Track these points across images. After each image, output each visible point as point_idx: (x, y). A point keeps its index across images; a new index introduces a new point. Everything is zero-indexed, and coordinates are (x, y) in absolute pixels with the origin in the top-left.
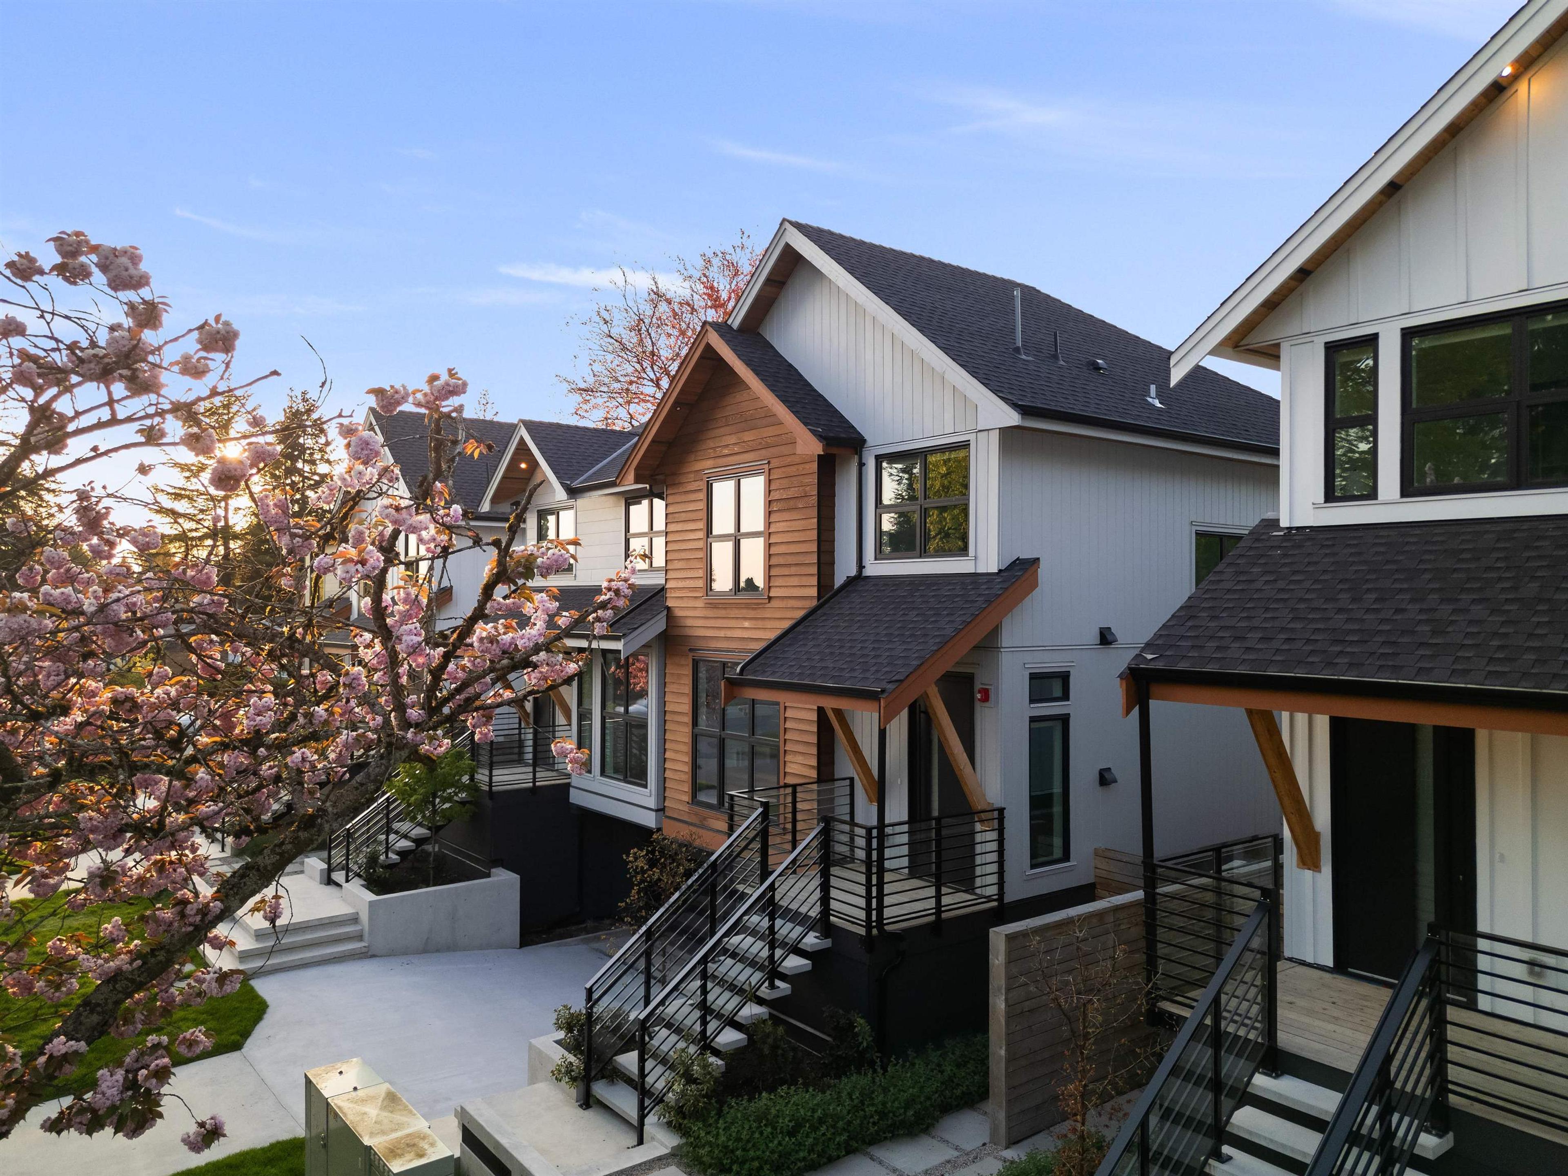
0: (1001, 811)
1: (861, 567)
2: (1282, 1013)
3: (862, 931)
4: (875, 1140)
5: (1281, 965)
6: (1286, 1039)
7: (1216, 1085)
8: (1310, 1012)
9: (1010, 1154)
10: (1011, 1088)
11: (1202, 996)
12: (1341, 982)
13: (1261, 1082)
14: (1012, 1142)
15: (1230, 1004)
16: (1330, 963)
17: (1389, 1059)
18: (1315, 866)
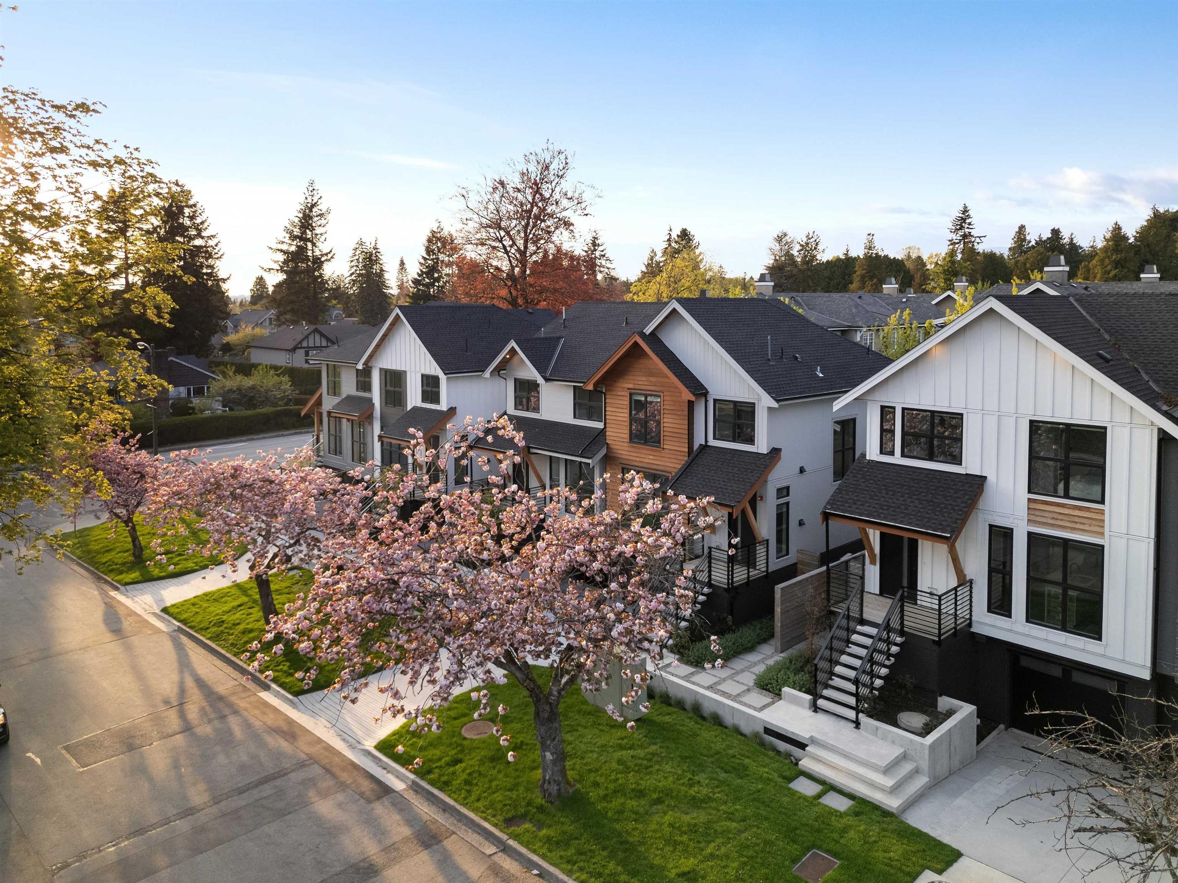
0: (767, 541)
1: (706, 441)
2: (865, 609)
3: (726, 587)
4: (740, 653)
5: (865, 594)
6: (866, 616)
7: (848, 629)
8: (872, 609)
9: (781, 655)
10: (782, 635)
11: (844, 605)
12: (881, 598)
13: (859, 628)
14: (782, 652)
15: (851, 608)
16: (878, 592)
17: (889, 620)
18: (875, 564)
